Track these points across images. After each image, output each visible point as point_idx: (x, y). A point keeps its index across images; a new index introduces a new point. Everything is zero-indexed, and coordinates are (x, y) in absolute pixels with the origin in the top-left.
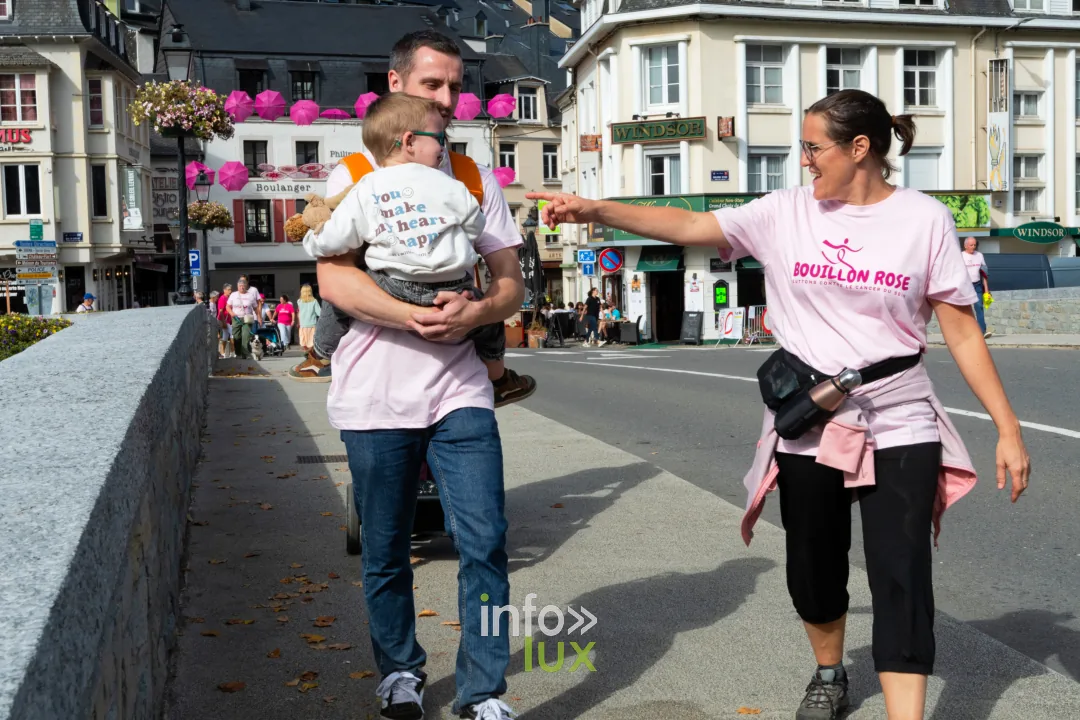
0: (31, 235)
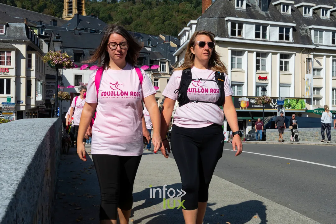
0: (7, 101)
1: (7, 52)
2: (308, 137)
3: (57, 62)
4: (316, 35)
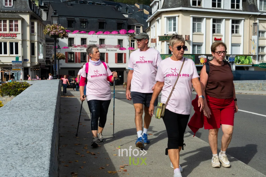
0: (16, 60)
1: (15, 21)
2: (254, 88)
4: (261, 4)
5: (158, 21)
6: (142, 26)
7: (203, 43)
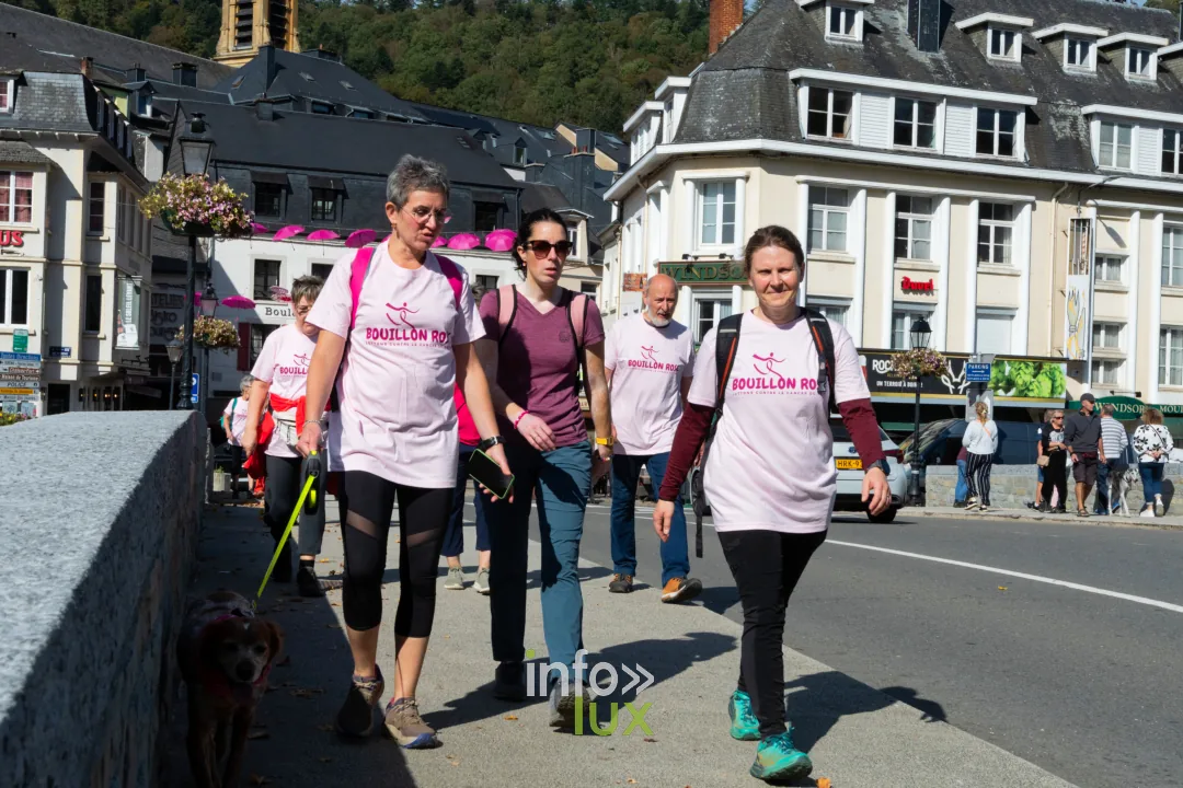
0: (14, 346)
1: (19, 174)
3: (192, 214)
4: (1106, 139)
5: (656, 196)
6: (587, 220)
7: (851, 299)
